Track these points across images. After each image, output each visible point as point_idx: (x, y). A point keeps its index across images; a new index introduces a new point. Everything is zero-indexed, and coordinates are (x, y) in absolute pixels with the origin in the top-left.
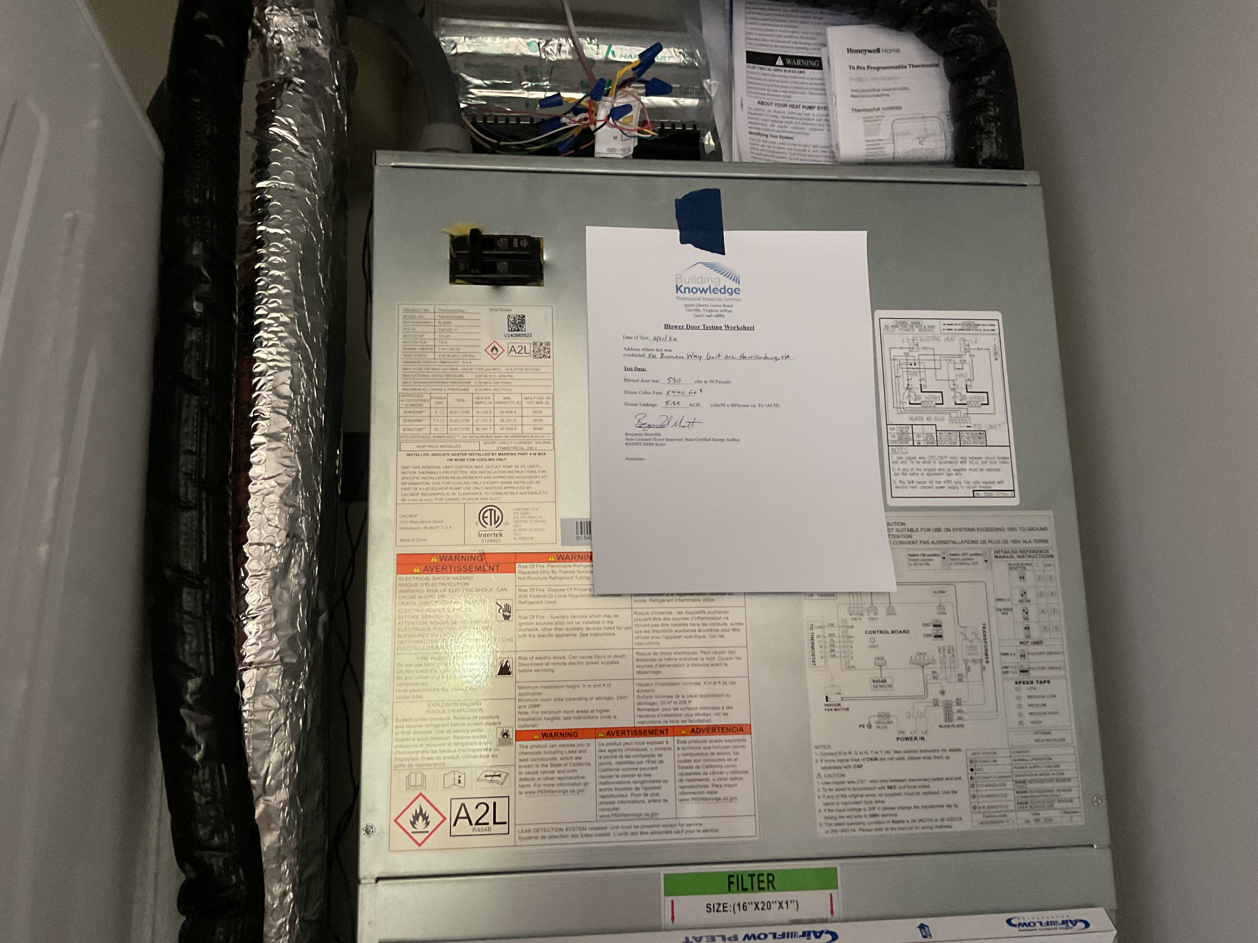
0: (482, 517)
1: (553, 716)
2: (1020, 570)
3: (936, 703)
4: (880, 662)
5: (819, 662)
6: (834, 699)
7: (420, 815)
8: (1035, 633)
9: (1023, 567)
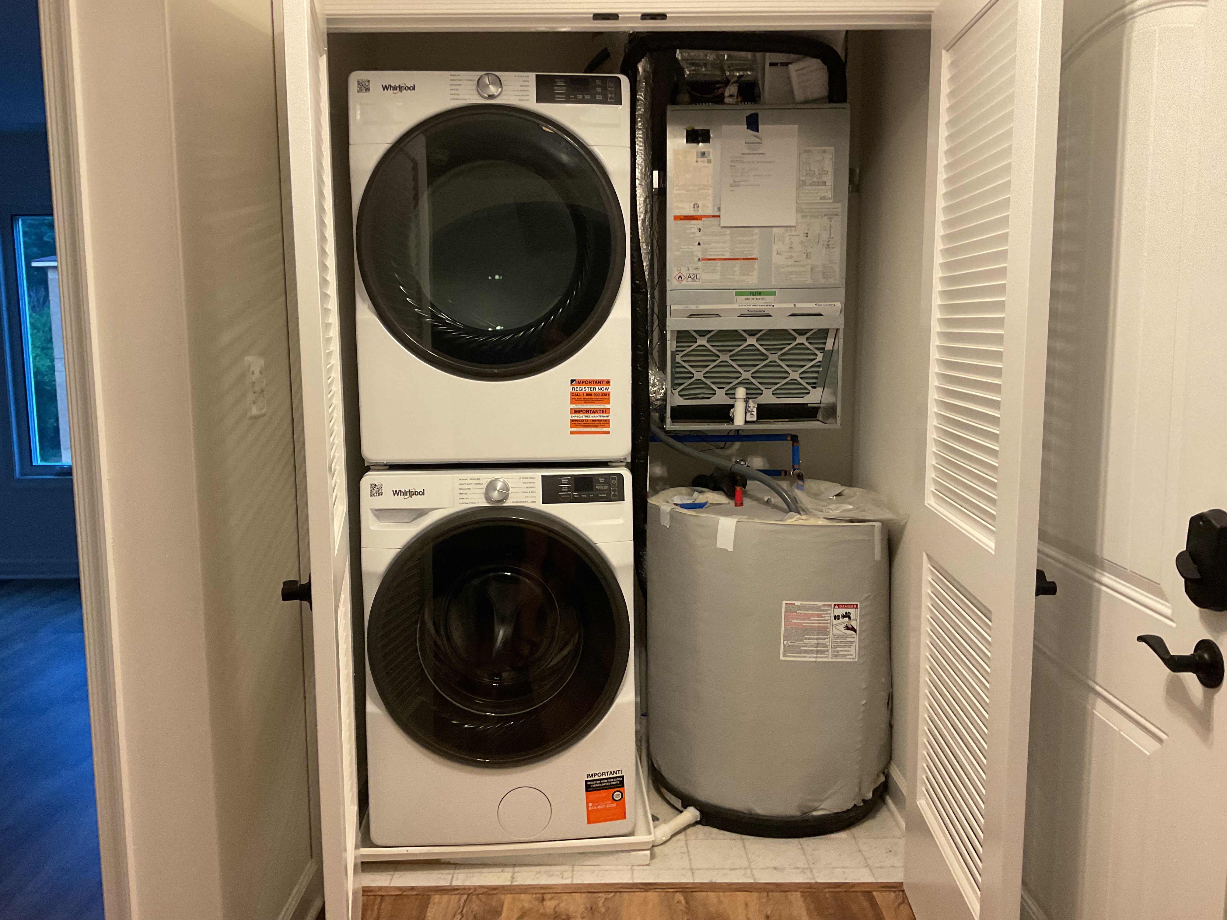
0: (694, 206)
1: (710, 255)
2: (830, 219)
3: (804, 253)
4: (791, 243)
5: (776, 243)
6: (779, 252)
7: (680, 277)
8: (832, 236)
9: (831, 218)
